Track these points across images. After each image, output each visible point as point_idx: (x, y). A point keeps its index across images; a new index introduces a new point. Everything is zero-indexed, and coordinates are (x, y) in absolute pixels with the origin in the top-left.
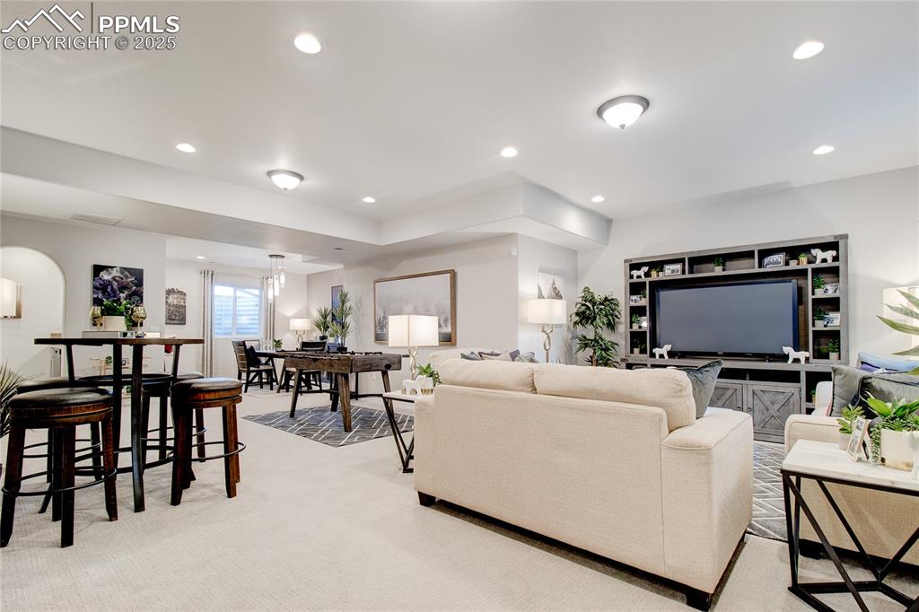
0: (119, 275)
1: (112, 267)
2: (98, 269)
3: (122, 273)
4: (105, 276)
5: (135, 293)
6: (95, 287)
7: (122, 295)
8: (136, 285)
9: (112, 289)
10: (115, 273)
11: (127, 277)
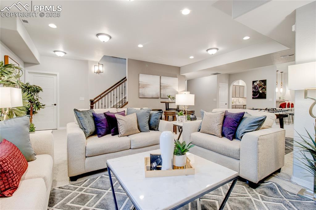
0: (259, 83)
1: (257, 81)
2: (254, 82)
3: (260, 82)
4: (255, 84)
5: (264, 88)
6: (253, 88)
7: (260, 89)
8: (264, 85)
9: (257, 87)
10: (258, 82)
11: (261, 83)
